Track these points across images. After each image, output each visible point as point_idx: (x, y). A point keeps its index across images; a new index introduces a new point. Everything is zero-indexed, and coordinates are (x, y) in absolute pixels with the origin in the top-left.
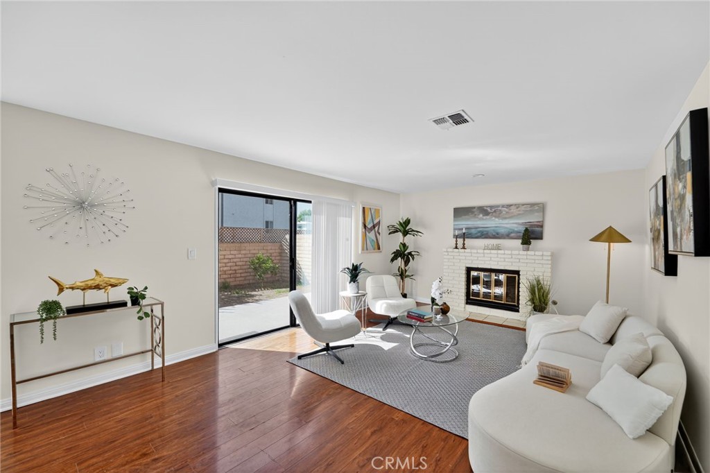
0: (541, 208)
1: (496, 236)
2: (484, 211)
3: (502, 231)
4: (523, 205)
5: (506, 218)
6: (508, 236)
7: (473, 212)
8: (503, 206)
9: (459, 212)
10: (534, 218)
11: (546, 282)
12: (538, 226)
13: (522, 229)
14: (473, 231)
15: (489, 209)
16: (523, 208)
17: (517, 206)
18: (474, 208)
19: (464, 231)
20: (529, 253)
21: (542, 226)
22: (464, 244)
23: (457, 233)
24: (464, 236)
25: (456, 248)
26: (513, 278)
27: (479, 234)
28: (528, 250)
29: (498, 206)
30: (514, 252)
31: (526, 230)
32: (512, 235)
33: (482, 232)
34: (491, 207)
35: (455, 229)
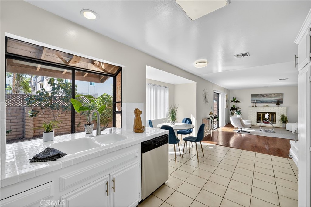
0: (282, 95)
1: (267, 102)
2: (262, 95)
3: (269, 101)
4: (276, 94)
5: (270, 98)
6: (271, 103)
7: (258, 96)
8: (269, 94)
9: (253, 96)
10: (280, 98)
11: (285, 115)
12: (281, 100)
13: (276, 101)
14: (259, 101)
15: (264, 95)
16: (276, 95)
17: (274, 94)
18: (259, 94)
19: (256, 101)
20: (279, 107)
21: (282, 100)
22: (256, 105)
23: (253, 102)
24: (256, 103)
25: (253, 106)
26: (273, 115)
27: (261, 102)
28: (279, 106)
29: (268, 94)
30: (274, 107)
31: (278, 101)
32: (272, 102)
33: (262, 102)
34: (265, 94)
35: (251, 101)
